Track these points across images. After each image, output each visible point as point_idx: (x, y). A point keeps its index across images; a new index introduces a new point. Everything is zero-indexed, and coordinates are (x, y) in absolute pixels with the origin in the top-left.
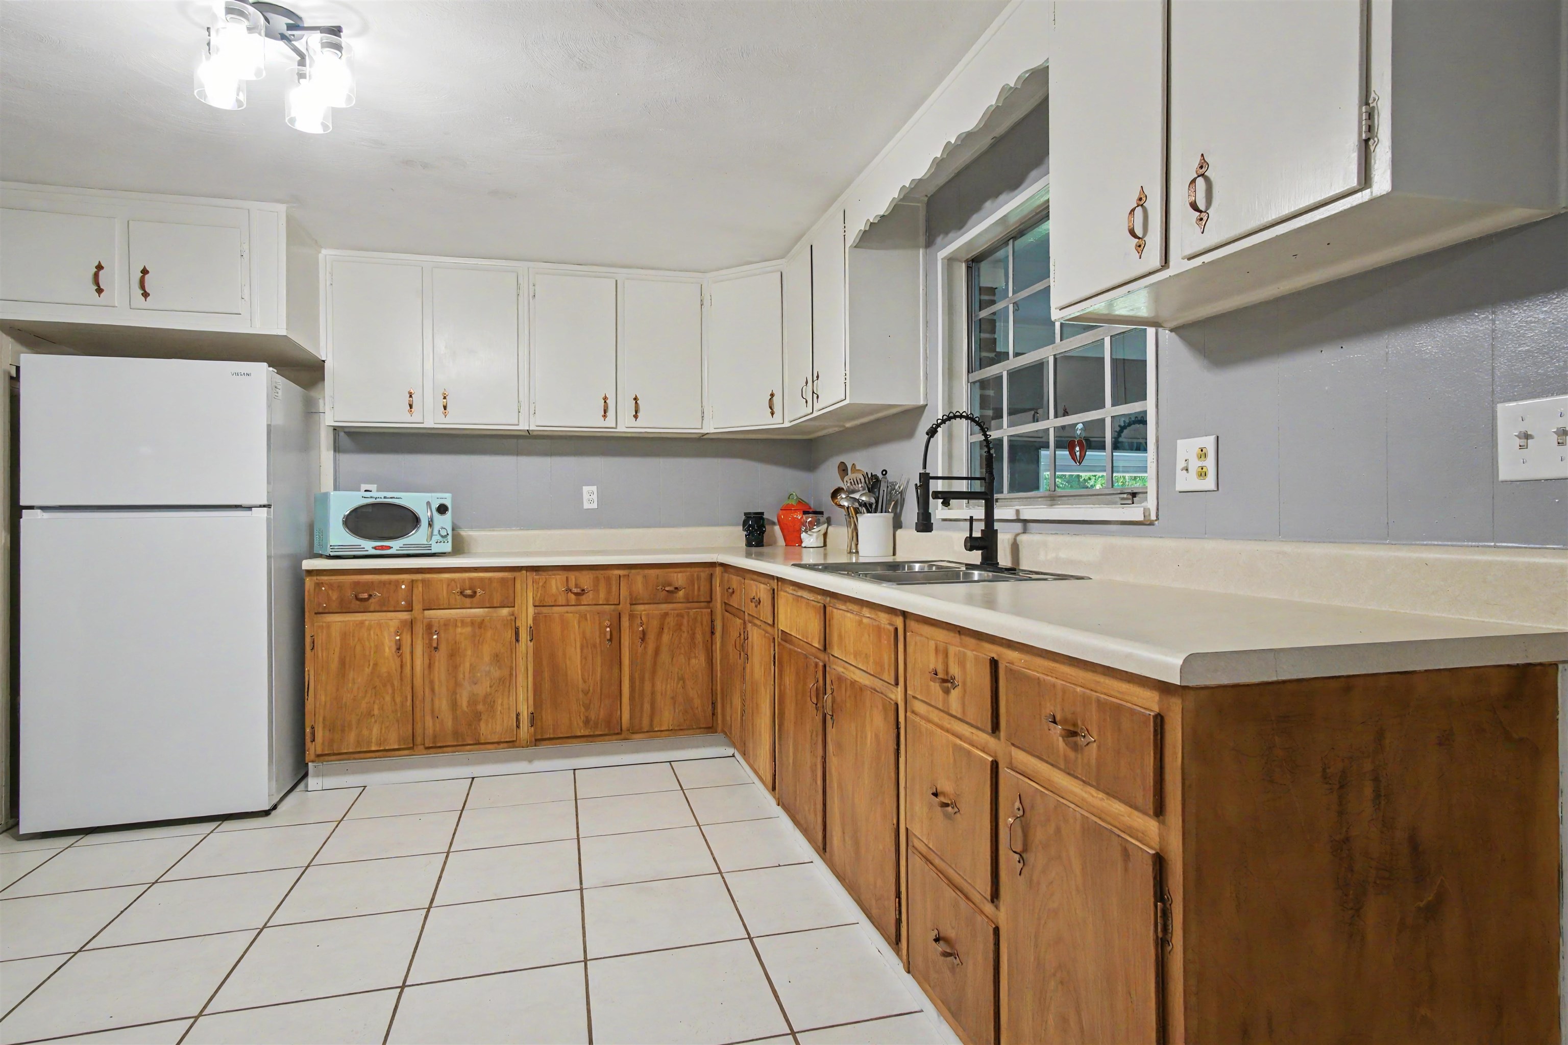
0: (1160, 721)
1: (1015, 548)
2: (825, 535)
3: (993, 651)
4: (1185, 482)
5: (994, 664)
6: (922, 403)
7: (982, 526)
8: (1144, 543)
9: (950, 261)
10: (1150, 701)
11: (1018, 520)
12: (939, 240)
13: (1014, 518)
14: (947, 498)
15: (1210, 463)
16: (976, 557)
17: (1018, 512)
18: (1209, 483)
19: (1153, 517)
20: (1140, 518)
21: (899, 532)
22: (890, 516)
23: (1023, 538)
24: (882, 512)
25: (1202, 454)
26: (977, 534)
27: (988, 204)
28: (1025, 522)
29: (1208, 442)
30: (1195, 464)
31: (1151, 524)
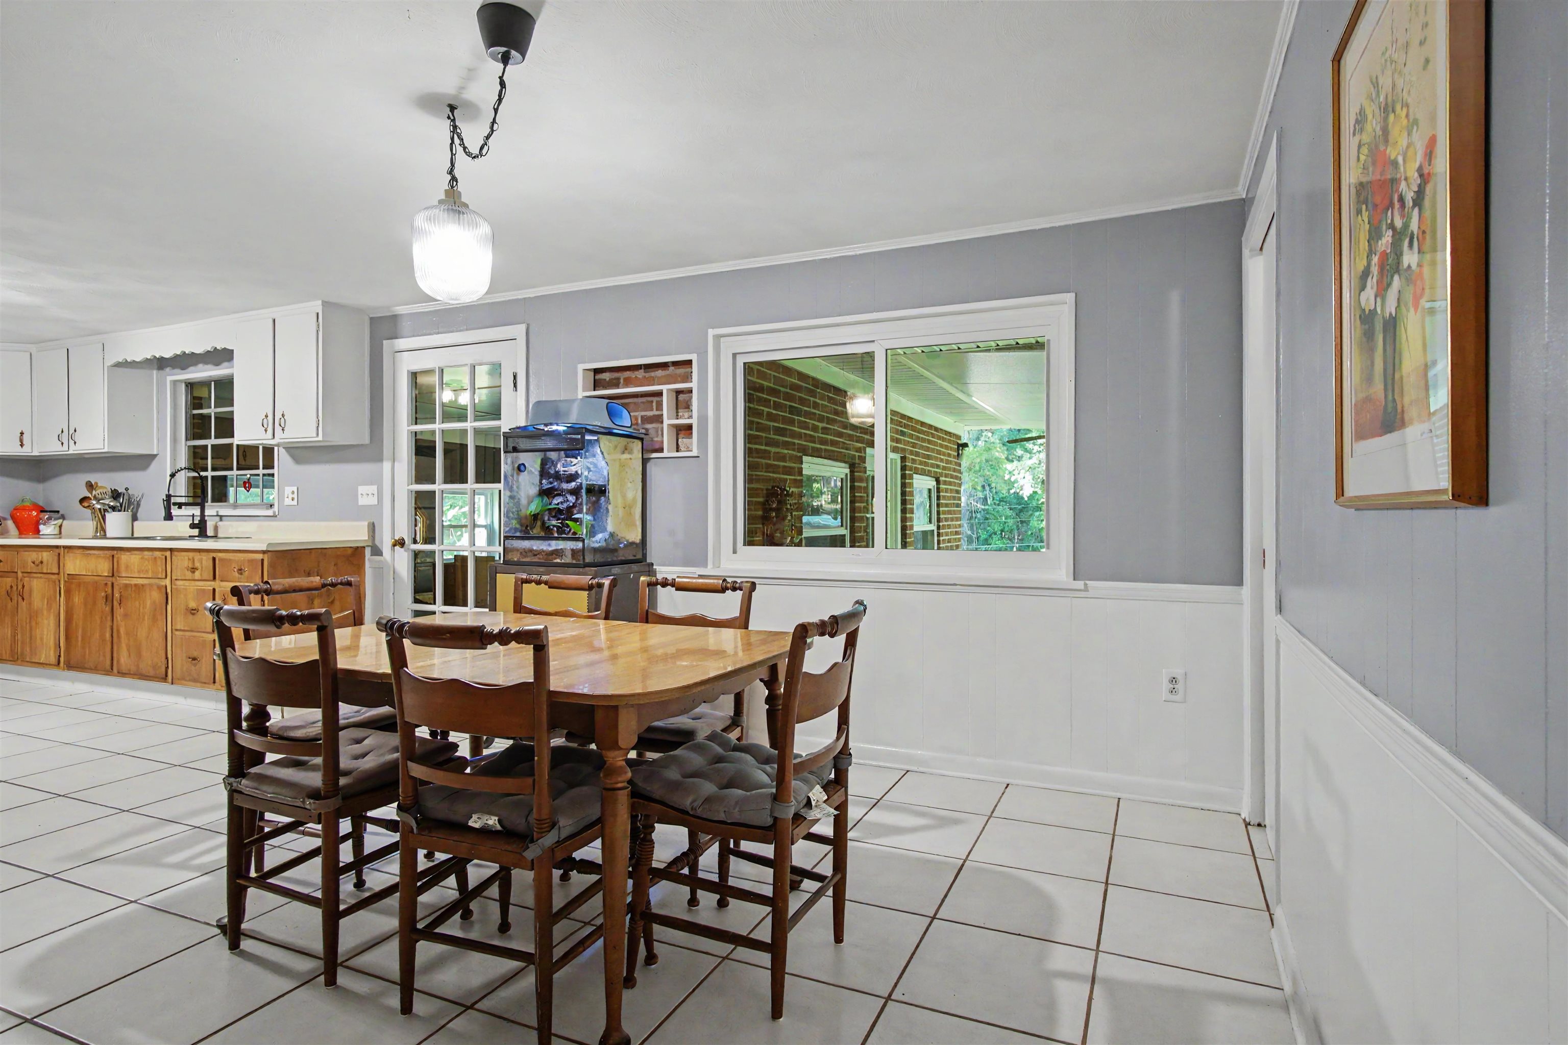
0: (263, 560)
1: (216, 528)
2: (60, 527)
3: (214, 555)
4: (288, 502)
5: (214, 559)
6: (155, 453)
7: (199, 518)
8: (274, 524)
9: (175, 383)
10: (260, 556)
11: (217, 515)
12: (168, 370)
13: (215, 514)
14: (180, 505)
15: (295, 496)
16: (196, 532)
17: (217, 512)
18: (295, 503)
19: (277, 514)
20: (272, 515)
21: (136, 523)
22: (130, 513)
23: (220, 523)
24: (124, 511)
25: (293, 492)
26: (196, 522)
27: (200, 366)
28: (221, 517)
29: (295, 489)
30: (291, 496)
31: (276, 516)
